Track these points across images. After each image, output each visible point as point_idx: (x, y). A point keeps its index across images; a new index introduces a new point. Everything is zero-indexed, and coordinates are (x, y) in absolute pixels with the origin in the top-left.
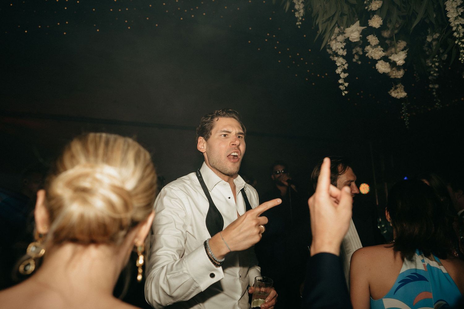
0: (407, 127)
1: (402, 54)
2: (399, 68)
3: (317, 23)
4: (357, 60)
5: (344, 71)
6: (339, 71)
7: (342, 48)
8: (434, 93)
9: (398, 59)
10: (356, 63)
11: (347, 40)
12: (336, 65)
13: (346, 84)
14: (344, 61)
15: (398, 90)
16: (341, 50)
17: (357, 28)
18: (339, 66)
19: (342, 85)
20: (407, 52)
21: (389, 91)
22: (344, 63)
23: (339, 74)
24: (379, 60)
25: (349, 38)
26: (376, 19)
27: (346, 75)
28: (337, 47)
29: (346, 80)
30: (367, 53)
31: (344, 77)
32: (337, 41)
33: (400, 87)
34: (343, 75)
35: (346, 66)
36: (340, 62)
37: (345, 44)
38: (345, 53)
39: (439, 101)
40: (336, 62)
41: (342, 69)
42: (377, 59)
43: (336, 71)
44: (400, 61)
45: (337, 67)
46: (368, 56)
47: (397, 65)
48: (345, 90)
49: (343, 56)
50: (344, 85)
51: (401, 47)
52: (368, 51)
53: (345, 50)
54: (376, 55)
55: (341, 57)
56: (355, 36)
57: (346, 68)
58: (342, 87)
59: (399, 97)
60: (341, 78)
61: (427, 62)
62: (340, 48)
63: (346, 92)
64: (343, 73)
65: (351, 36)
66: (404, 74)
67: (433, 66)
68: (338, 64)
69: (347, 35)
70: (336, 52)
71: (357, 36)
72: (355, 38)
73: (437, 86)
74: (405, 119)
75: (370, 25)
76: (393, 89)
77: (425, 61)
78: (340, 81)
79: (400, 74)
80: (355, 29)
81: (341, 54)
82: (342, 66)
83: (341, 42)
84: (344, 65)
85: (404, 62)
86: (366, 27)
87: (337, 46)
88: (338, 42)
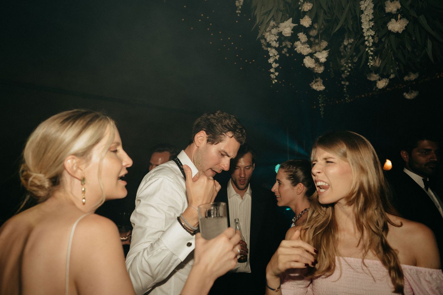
0: (322, 117)
1: (324, 53)
2: (321, 64)
3: (255, 15)
4: (285, 52)
5: (276, 61)
6: (271, 61)
7: (275, 40)
8: (345, 89)
9: (321, 56)
10: (284, 55)
11: (280, 34)
12: (269, 55)
13: (277, 74)
14: (276, 53)
15: (319, 83)
16: (275, 42)
17: (290, 25)
18: (271, 57)
19: (273, 74)
20: (329, 52)
21: (311, 83)
22: (276, 54)
23: (271, 64)
24: (307, 56)
25: (282, 32)
26: (307, 19)
27: (277, 65)
28: (271, 39)
29: (276, 69)
30: (296, 47)
31: (275, 67)
32: (271, 34)
33: (320, 81)
34: (274, 65)
35: (277, 57)
36: (272, 53)
37: (278, 37)
38: (277, 46)
39: (348, 96)
40: (269, 53)
41: (274, 59)
42: (305, 54)
43: (268, 61)
44: (323, 58)
45: (269, 57)
46: (296, 50)
47: (320, 62)
48: (275, 79)
49: (275, 48)
50: (274, 74)
51: (323, 46)
52: (296, 46)
53: (278, 43)
54: (304, 51)
55: (274, 48)
56: (288, 31)
57: (278, 59)
58: (272, 76)
59: (318, 90)
60: (273, 68)
61: (341, 62)
62: (273, 40)
63: (276, 81)
64: (274, 63)
65: (284, 31)
66: (324, 70)
67: (347, 66)
68: (271, 55)
69: (280, 29)
70: (270, 43)
71: (289, 32)
72: (287, 33)
73: (347, 83)
74: (321, 109)
75: (301, 24)
76: (314, 82)
77: (340, 61)
78: (272, 70)
79: (320, 70)
80: (288, 25)
81: (274, 46)
82: (274, 56)
83: (275, 35)
84: (276, 56)
85: (326, 60)
86: (297, 25)
87: (271, 37)
88: (273, 34)
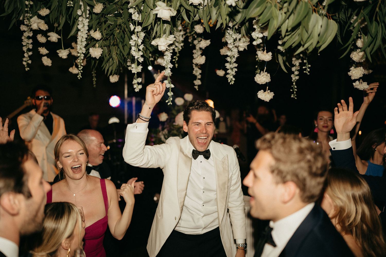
5: (29, 50)
13: (30, 61)
18: (25, 46)
27: (30, 53)
29: (29, 58)
31: (28, 56)
34: (27, 54)
35: (31, 47)
36: (25, 42)
41: (27, 48)
43: (23, 49)
44: (64, 56)
45: (23, 46)
48: (28, 67)
50: (27, 62)
58: (24, 63)
60: (25, 57)
63: (28, 69)
64: (27, 52)
68: (24, 44)
81: (27, 36)
84: (29, 45)
